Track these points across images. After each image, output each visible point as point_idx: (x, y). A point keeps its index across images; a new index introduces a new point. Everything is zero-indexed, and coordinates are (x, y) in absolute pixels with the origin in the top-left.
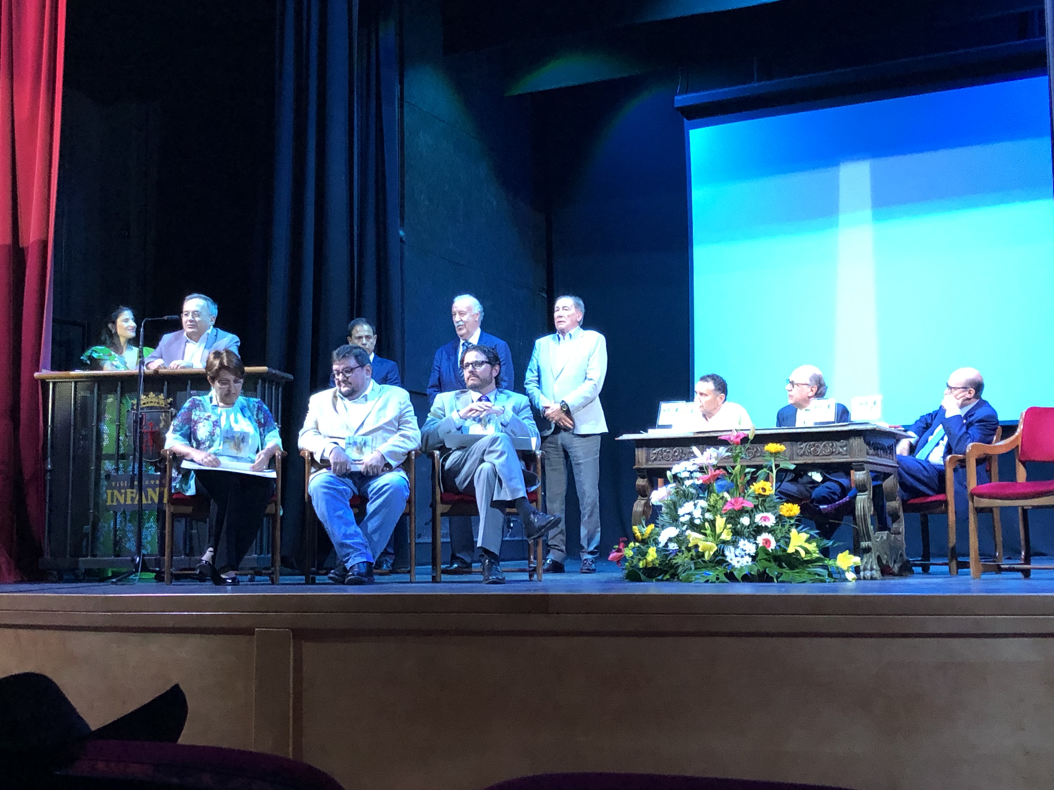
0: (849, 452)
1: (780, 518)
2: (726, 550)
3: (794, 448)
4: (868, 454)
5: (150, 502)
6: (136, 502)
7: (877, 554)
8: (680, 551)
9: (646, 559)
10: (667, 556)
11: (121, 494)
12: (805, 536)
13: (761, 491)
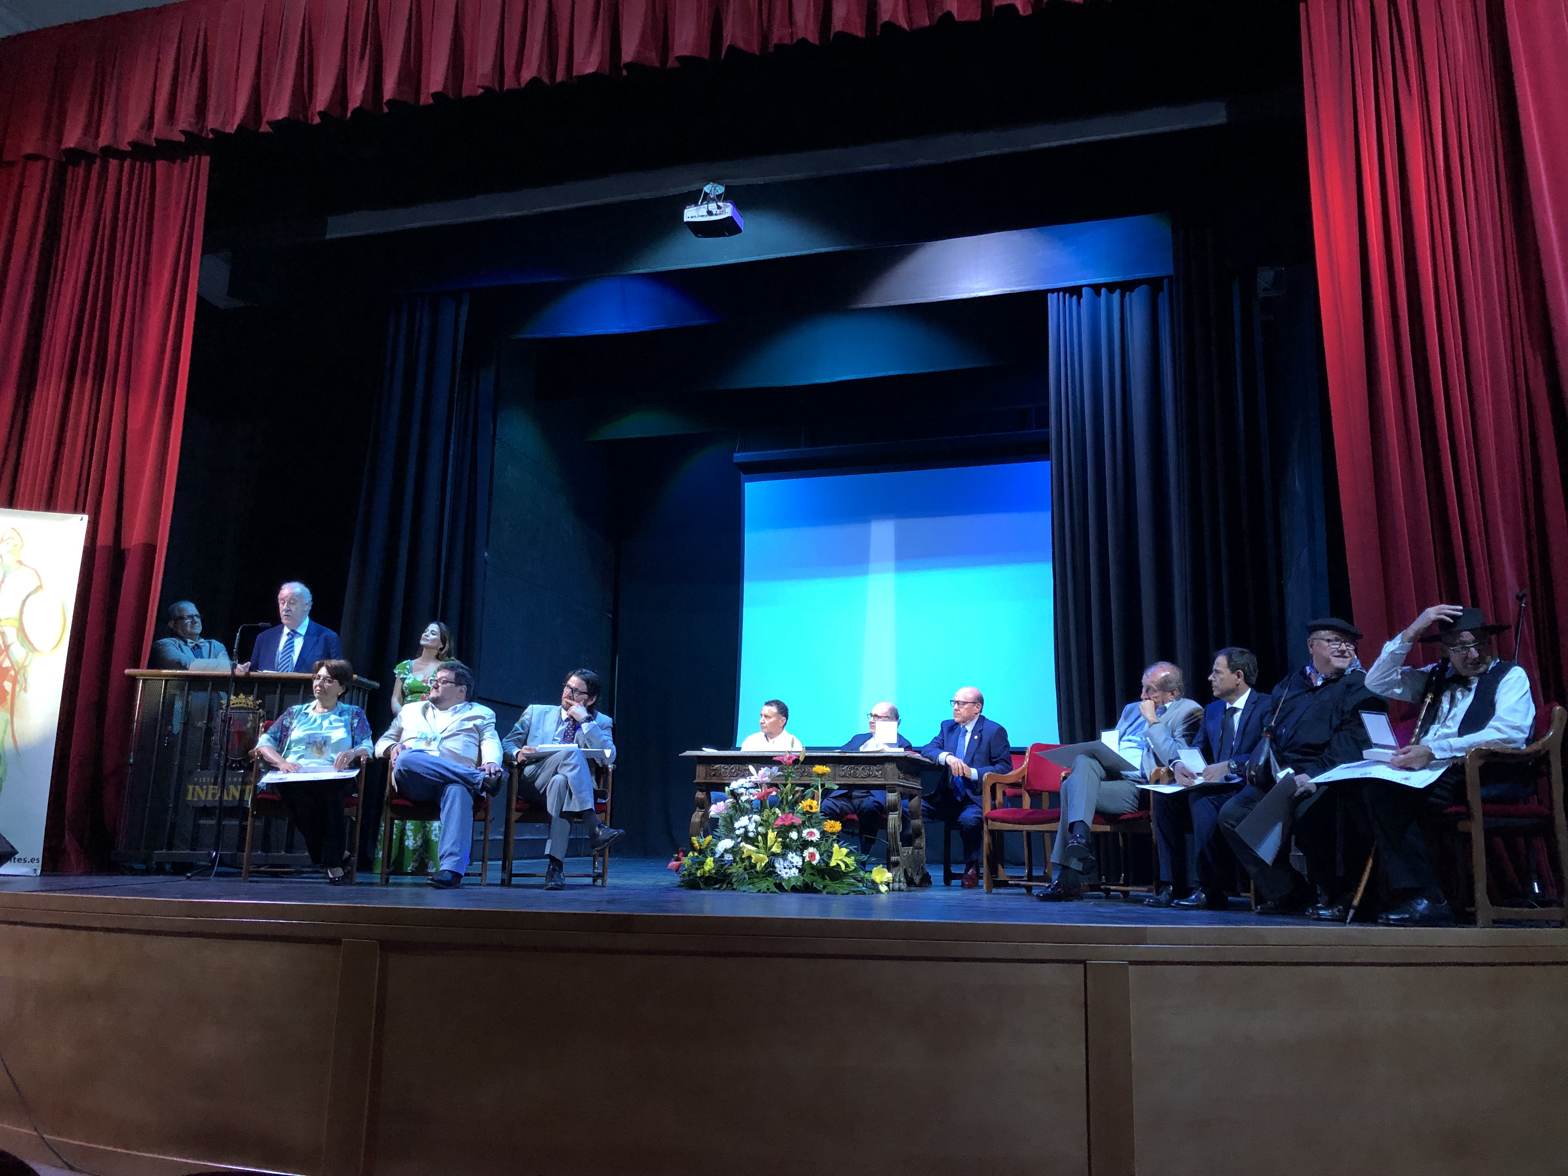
0: (884, 776)
1: (823, 833)
2: (775, 862)
3: (837, 769)
4: (899, 778)
5: (231, 799)
6: (217, 798)
7: (904, 867)
8: (734, 861)
9: (703, 868)
10: (722, 866)
11: (202, 790)
12: (845, 851)
13: (808, 809)
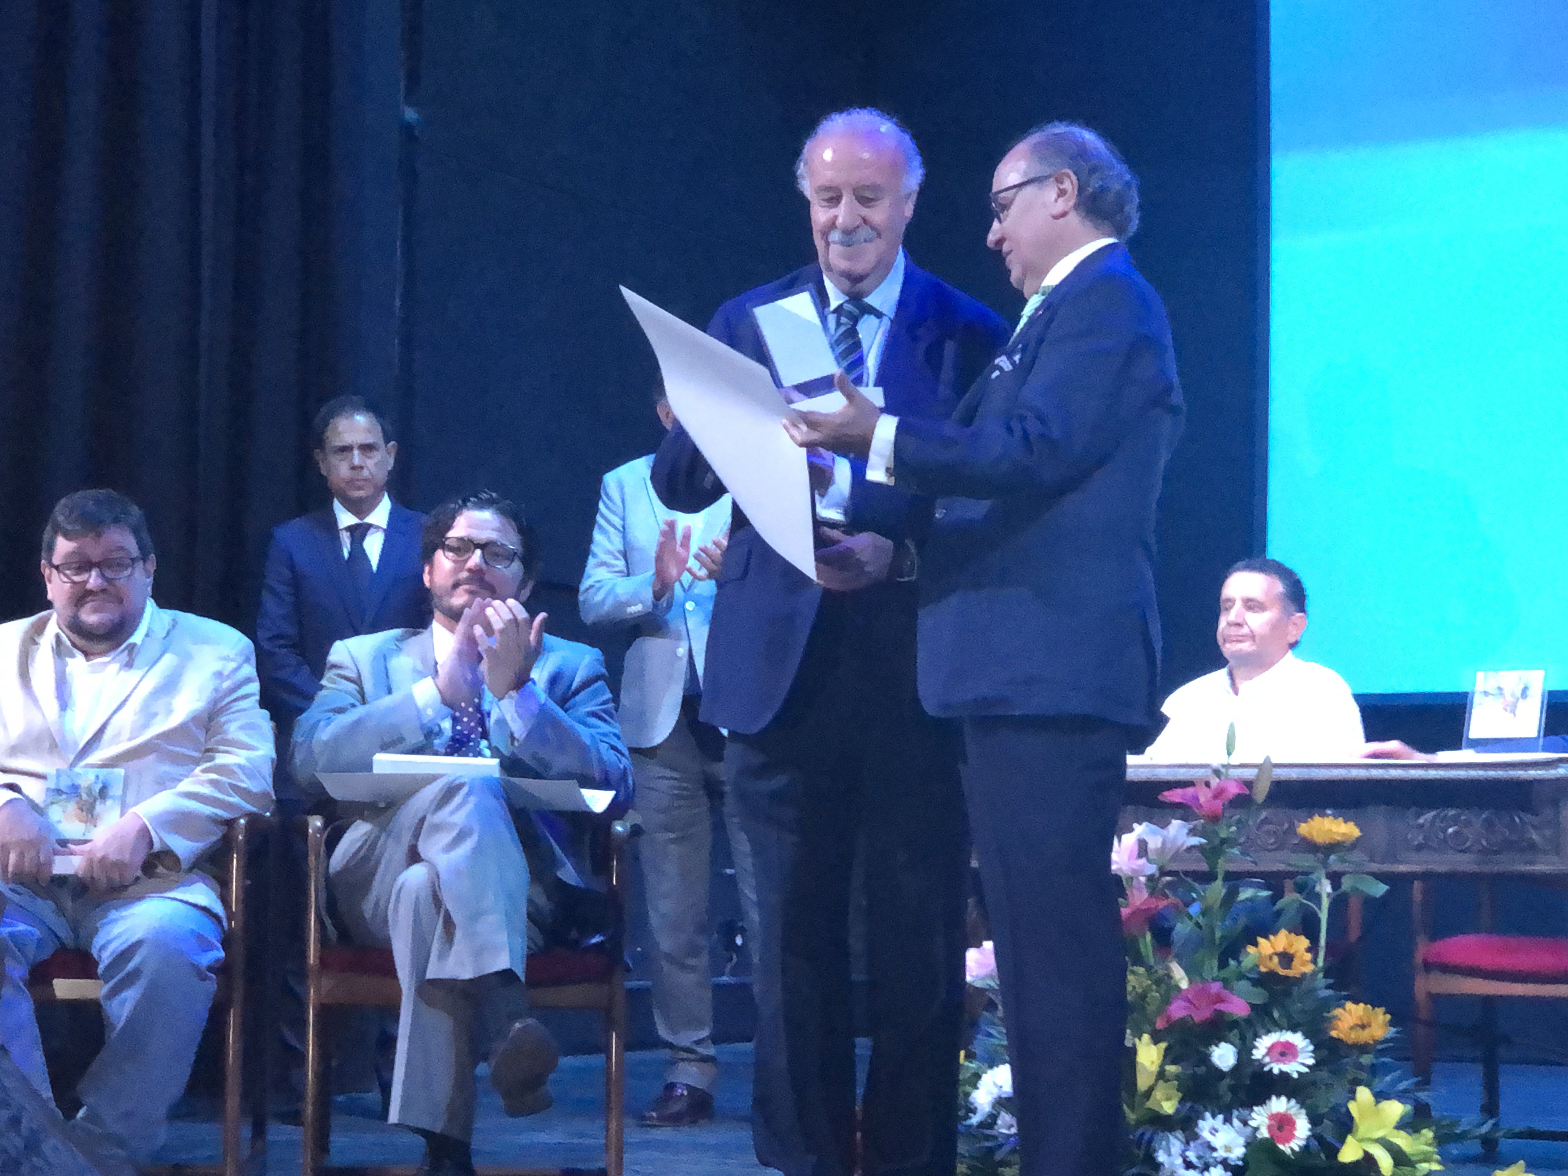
1: (1329, 1050)
2: (1155, 1144)
10: (989, 1153)
12: (1395, 1109)
13: (1275, 964)
